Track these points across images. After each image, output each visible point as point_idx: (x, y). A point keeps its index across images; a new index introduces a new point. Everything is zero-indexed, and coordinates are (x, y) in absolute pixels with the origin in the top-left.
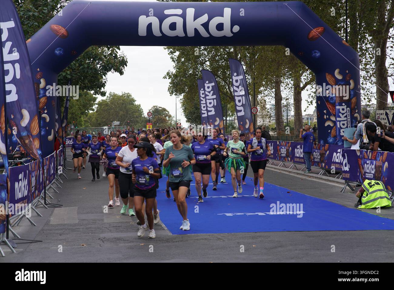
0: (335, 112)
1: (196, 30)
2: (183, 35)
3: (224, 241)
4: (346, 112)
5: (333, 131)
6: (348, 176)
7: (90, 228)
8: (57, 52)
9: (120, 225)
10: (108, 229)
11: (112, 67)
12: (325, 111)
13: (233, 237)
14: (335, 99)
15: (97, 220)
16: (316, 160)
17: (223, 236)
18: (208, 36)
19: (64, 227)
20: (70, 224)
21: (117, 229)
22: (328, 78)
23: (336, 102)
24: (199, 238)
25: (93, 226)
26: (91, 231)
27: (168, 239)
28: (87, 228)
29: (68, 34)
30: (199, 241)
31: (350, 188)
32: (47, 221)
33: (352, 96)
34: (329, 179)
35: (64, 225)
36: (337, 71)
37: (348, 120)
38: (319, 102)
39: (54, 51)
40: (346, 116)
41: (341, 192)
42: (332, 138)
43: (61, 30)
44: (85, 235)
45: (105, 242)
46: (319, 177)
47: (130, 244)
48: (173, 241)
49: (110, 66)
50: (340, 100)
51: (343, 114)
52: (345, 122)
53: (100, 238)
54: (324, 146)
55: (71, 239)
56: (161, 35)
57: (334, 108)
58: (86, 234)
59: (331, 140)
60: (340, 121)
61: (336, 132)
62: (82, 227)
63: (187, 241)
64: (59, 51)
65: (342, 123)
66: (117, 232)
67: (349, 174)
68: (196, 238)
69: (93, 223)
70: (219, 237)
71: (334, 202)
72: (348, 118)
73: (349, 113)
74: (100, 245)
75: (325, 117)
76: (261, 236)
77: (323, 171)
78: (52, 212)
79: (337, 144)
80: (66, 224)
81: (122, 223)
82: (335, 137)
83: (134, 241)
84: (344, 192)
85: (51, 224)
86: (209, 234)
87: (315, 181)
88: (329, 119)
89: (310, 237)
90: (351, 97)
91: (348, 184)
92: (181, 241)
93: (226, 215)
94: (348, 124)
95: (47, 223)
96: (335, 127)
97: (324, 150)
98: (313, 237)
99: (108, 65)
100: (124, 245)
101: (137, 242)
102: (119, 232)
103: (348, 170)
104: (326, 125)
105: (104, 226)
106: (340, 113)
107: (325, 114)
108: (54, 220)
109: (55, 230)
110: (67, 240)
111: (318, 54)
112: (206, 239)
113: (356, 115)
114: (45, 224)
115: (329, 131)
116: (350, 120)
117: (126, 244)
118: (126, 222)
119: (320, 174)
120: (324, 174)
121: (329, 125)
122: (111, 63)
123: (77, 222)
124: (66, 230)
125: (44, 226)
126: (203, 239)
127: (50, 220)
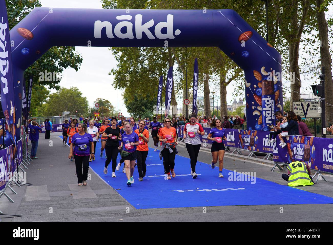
0: (261, 103)
1: (143, 33)
2: (133, 37)
3: (183, 214)
4: (271, 103)
5: (259, 119)
6: (277, 158)
7: (63, 204)
8: (24, 52)
9: (88, 201)
10: (79, 205)
11: (69, 64)
12: (253, 103)
13: (190, 211)
14: (261, 92)
15: (66, 197)
16: (246, 144)
17: (181, 210)
18: (154, 38)
19: (39, 203)
20: (44, 200)
21: (86, 205)
22: (256, 74)
23: (262, 95)
24: (161, 211)
25: (64, 202)
26: (64, 207)
27: (134, 213)
28: (59, 204)
29: (33, 36)
30: (161, 215)
31: (278, 167)
32: (23, 198)
33: (276, 90)
34: (258, 160)
35: (39, 201)
36: (263, 69)
37: (272, 110)
38: (248, 95)
39: (21, 50)
40: (271, 107)
41: (271, 171)
42: (259, 125)
43: (26, 32)
44: (59, 210)
45: (79, 216)
46: (248, 158)
47: (101, 218)
48: (138, 215)
49: (67, 63)
50: (265, 93)
51: (268, 105)
52: (270, 112)
53: (73, 213)
54: (254, 132)
55: (48, 214)
56: (113, 37)
57: (260, 100)
58: (61, 209)
59: (258, 127)
60: (265, 111)
61: (262, 121)
62: (55, 203)
63: (150, 214)
64: (25, 51)
65: (267, 112)
66: (87, 207)
67: (278, 156)
68: (158, 212)
69: (64, 199)
70: (178, 211)
71: (267, 180)
72: (272, 108)
73: (273, 104)
74: (75, 219)
75: (253, 107)
76: (214, 210)
77: (252, 153)
78: (25, 190)
79: (263, 130)
80: (40, 201)
81: (89, 199)
82: (261, 124)
83: (104, 215)
84: (273, 171)
85: (26, 200)
86: (168, 208)
87: (247, 162)
88: (256, 109)
89: (256, 211)
90: (274, 91)
91: (277, 164)
92: (146, 215)
93: (178, 192)
94: (272, 113)
95: (23, 200)
96: (261, 116)
97: (254, 135)
98: (259, 210)
99: (65, 62)
100: (96, 218)
101: (107, 215)
102: (89, 207)
103: (277, 153)
104: (254, 114)
105: (74, 202)
106: (266, 104)
107: (252, 105)
108: (28, 197)
109: (32, 206)
110: (45, 215)
111: (247, 54)
112: (166, 213)
113: (279, 106)
114: (22, 201)
115: (257, 119)
116: (274, 110)
117: (98, 218)
118: (93, 199)
119: (250, 156)
120: (253, 156)
121: (256, 115)
122: (68, 61)
123: (49, 198)
124: (42, 206)
125: (21, 202)
126: (165, 213)
127: (25, 198)
